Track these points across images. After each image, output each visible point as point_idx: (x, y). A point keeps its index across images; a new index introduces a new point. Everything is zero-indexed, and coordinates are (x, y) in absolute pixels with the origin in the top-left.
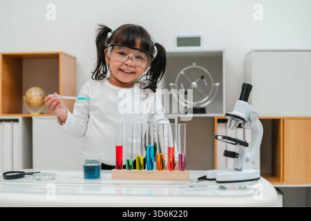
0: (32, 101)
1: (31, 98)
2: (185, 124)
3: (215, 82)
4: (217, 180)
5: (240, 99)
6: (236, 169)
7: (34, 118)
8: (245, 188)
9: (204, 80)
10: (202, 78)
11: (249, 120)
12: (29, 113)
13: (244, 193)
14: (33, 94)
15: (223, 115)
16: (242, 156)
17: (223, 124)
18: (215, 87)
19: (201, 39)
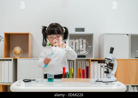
0: (17, 52)
1: (16, 51)
4: (103, 81)
5: (110, 53)
6: (108, 78)
7: (18, 59)
11: (113, 60)
14: (17, 49)
15: (93, 58)
16: (110, 73)
17: (93, 62)
18: (89, 47)
19: (85, 29)
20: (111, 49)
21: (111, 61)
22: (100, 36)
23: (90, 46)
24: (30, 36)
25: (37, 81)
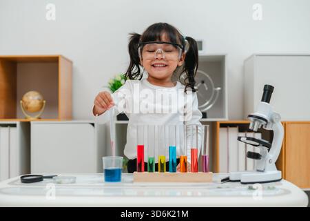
0: (30, 105)
1: (29, 103)
2: (208, 126)
3: (216, 87)
4: (242, 181)
5: (263, 100)
6: (258, 171)
7: (32, 123)
8: (274, 188)
9: (205, 85)
10: (203, 82)
11: (272, 121)
12: (26, 118)
13: (272, 192)
14: (31, 98)
15: (226, 120)
16: (264, 157)
17: (224, 129)
18: (216, 92)
19: (203, 43)
20: (265, 90)
21: (265, 122)
22: (245, 61)
23: (219, 88)
24: (62, 64)
25: (57, 180)
